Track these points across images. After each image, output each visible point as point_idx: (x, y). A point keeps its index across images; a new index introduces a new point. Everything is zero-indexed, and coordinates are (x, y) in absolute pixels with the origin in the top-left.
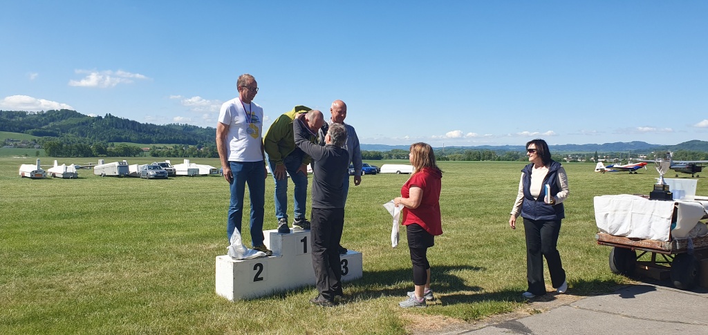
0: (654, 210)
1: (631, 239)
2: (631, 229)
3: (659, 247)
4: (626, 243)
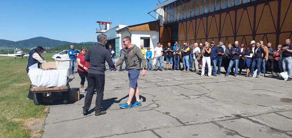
0: (59, 74)
1: (50, 87)
2: (50, 83)
3: (63, 89)
4: (47, 90)
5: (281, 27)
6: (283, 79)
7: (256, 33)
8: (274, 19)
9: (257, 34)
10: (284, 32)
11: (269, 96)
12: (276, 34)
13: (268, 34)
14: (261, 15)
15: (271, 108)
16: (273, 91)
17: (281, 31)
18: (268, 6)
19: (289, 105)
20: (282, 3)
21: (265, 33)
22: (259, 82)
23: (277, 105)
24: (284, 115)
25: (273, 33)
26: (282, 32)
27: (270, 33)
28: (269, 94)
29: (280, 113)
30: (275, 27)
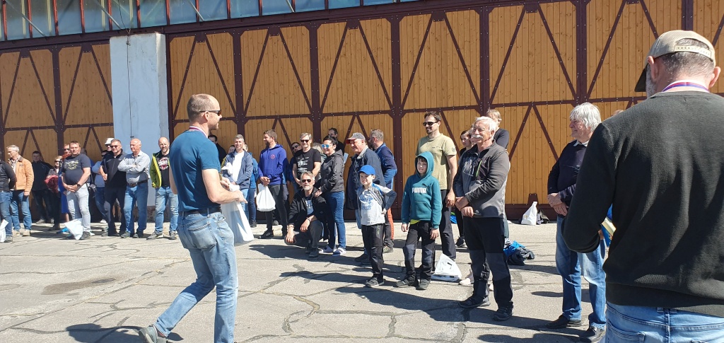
5: (66, 114)
6: (72, 237)
7: (6, 127)
8: (46, 92)
9: (9, 129)
10: (74, 126)
11: (19, 285)
12: (55, 129)
13: (36, 128)
14: (15, 80)
15: (9, 317)
16: (35, 270)
17: (67, 123)
18: (29, 58)
19: (60, 299)
20: (60, 56)
21: (29, 126)
22: (9, 253)
23: (28, 307)
24: (35, 328)
25: (49, 127)
26: (69, 127)
27: (41, 128)
28: (22, 280)
29: (26, 326)
30: (52, 114)
